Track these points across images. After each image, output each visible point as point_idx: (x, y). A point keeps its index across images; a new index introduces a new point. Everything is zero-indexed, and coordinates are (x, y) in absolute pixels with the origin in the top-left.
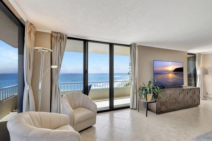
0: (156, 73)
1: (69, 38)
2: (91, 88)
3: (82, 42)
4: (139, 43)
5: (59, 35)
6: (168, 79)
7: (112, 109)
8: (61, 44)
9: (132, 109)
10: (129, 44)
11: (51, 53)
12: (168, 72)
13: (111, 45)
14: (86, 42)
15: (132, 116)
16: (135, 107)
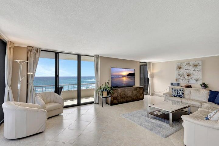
0: (113, 77)
1: (42, 50)
2: (63, 90)
3: (55, 53)
4: (101, 55)
5: (34, 49)
6: (122, 81)
7: (79, 104)
8: (35, 55)
9: (95, 104)
10: (93, 55)
11: (27, 63)
12: (123, 76)
13: (79, 56)
14: (57, 54)
15: (96, 110)
16: (97, 102)
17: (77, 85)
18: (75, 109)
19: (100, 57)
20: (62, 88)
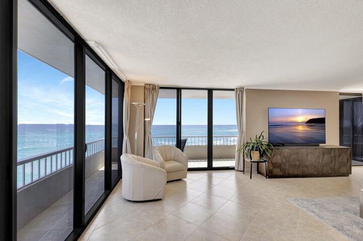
1: (161, 88)
3: (176, 90)
5: (151, 87)
6: (295, 132)
7: (210, 168)
8: (153, 95)
9: (238, 171)
10: (233, 88)
12: (298, 124)
13: (210, 91)
14: (179, 90)
15: (238, 181)
16: (241, 168)
17: (207, 138)
18: (204, 175)
19: (246, 89)
20: (185, 141)
